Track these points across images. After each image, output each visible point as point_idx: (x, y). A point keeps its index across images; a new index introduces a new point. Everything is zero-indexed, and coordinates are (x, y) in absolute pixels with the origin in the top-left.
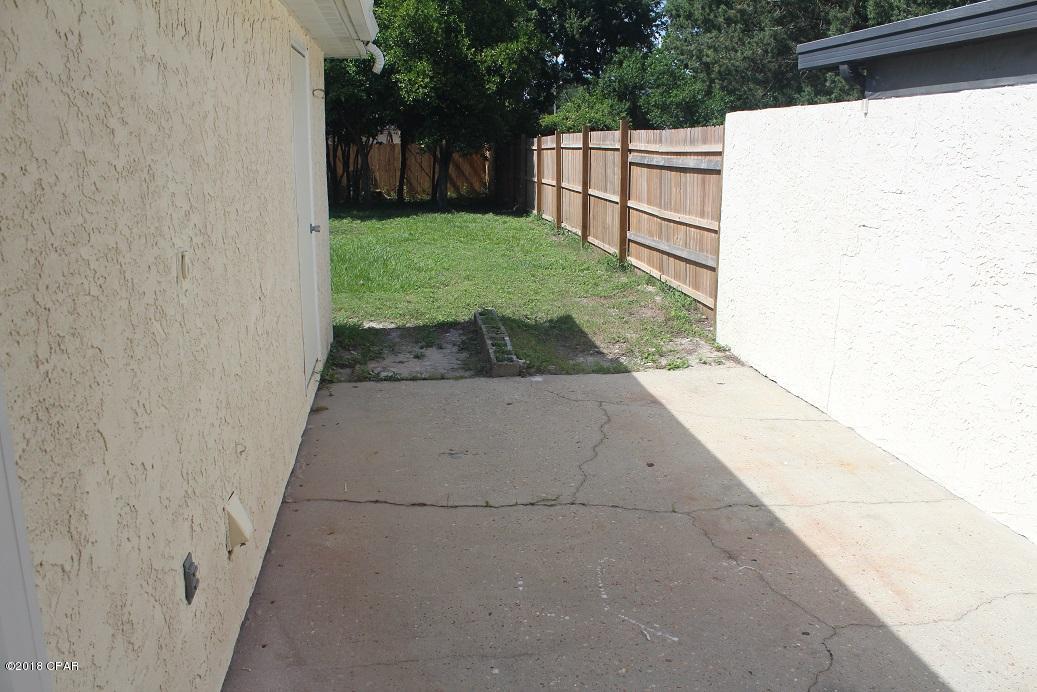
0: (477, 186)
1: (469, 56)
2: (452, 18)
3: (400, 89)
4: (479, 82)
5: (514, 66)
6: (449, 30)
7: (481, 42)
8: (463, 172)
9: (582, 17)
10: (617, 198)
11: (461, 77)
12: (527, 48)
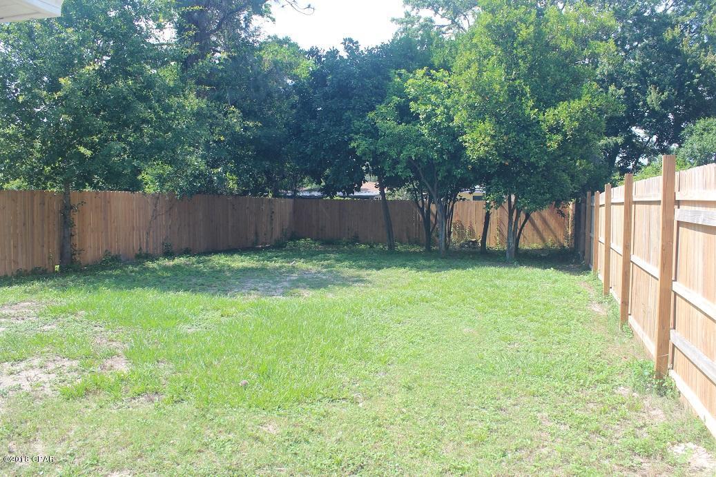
0: (561, 238)
1: (533, 116)
2: (517, 82)
3: (465, 148)
4: (541, 139)
5: (577, 124)
6: (514, 93)
7: (545, 103)
8: (549, 226)
9: (662, 91)
10: (656, 271)
11: (523, 136)
12: (590, 106)
